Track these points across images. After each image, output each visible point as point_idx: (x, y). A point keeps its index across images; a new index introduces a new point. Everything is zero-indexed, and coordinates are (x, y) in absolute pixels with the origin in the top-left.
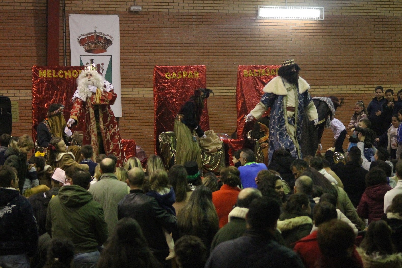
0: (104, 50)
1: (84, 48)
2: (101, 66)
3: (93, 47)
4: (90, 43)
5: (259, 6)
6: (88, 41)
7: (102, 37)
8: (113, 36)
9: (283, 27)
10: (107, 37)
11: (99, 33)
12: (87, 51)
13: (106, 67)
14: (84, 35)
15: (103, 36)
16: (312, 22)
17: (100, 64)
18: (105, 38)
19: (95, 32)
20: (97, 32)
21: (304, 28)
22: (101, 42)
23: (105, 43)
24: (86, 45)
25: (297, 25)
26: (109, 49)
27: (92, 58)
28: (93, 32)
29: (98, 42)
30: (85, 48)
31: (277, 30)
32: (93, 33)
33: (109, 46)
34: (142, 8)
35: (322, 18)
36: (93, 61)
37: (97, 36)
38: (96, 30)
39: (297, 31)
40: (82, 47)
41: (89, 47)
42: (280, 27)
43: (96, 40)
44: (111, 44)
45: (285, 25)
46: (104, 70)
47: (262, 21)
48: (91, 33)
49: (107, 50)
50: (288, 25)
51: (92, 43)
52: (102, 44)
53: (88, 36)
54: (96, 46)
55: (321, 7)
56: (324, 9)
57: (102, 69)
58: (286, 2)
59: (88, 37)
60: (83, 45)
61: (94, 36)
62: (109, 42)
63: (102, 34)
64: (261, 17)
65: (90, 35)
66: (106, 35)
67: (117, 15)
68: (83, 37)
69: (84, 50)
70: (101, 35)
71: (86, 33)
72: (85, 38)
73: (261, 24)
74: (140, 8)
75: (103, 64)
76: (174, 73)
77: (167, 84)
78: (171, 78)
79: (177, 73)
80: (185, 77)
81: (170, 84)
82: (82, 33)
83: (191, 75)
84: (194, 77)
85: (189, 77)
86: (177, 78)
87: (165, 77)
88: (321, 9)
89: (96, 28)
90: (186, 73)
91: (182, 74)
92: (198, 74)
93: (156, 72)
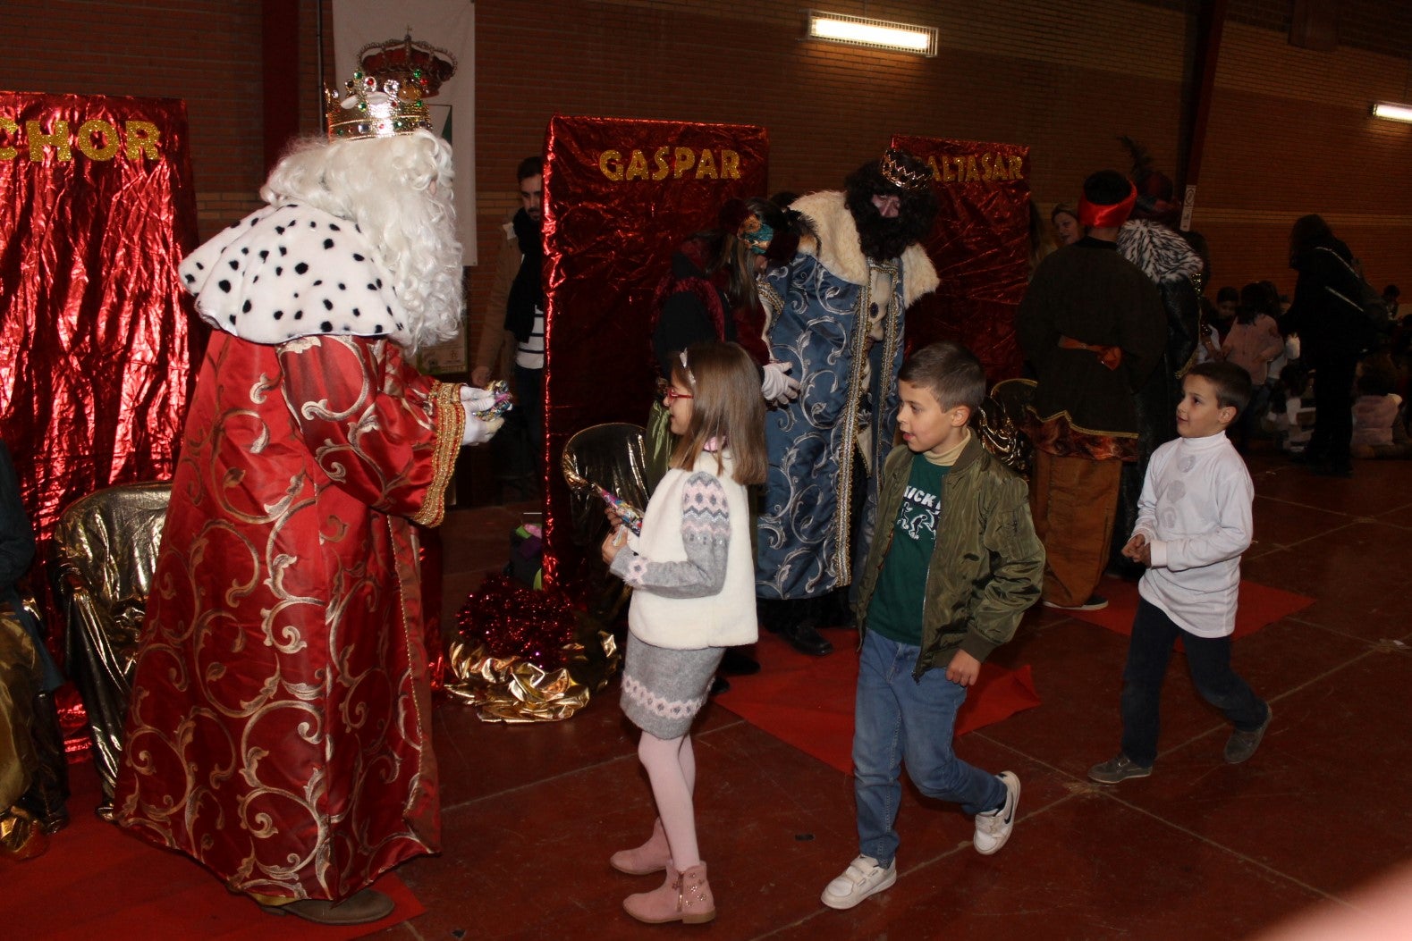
0: (434, 89)
4: (392, 68)
5: (811, 10)
6: (388, 65)
7: (426, 55)
8: (456, 54)
9: (856, 66)
10: (441, 57)
11: (418, 44)
14: (377, 47)
15: (428, 52)
16: (910, 59)
18: (435, 58)
19: (408, 39)
20: (413, 39)
21: (897, 71)
22: (423, 69)
23: (434, 72)
24: (381, 75)
25: (883, 62)
26: (445, 87)
28: (402, 39)
29: (415, 67)
32: (401, 43)
33: (444, 80)
35: (934, 52)
37: (413, 51)
38: (411, 33)
39: (881, 76)
42: (850, 65)
43: (409, 63)
44: (452, 75)
45: (859, 60)
47: (813, 46)
48: (396, 43)
49: (439, 90)
50: (864, 60)
51: (399, 71)
52: (427, 74)
53: (387, 49)
55: (934, 29)
56: (940, 34)
58: (863, 9)
59: (386, 53)
61: (403, 50)
62: (445, 70)
63: (426, 46)
64: (813, 37)
65: (393, 48)
66: (437, 51)
68: (374, 52)
70: (422, 50)
71: (382, 40)
72: (380, 54)
73: (811, 53)
76: (637, 155)
77: (604, 204)
78: (625, 177)
79: (649, 155)
80: (685, 172)
81: (618, 206)
82: (370, 41)
83: (707, 163)
84: (719, 172)
85: (700, 173)
86: (650, 175)
87: (600, 173)
88: (933, 33)
89: (409, 29)
90: (690, 154)
91: (670, 159)
92: (736, 163)
93: (559, 146)
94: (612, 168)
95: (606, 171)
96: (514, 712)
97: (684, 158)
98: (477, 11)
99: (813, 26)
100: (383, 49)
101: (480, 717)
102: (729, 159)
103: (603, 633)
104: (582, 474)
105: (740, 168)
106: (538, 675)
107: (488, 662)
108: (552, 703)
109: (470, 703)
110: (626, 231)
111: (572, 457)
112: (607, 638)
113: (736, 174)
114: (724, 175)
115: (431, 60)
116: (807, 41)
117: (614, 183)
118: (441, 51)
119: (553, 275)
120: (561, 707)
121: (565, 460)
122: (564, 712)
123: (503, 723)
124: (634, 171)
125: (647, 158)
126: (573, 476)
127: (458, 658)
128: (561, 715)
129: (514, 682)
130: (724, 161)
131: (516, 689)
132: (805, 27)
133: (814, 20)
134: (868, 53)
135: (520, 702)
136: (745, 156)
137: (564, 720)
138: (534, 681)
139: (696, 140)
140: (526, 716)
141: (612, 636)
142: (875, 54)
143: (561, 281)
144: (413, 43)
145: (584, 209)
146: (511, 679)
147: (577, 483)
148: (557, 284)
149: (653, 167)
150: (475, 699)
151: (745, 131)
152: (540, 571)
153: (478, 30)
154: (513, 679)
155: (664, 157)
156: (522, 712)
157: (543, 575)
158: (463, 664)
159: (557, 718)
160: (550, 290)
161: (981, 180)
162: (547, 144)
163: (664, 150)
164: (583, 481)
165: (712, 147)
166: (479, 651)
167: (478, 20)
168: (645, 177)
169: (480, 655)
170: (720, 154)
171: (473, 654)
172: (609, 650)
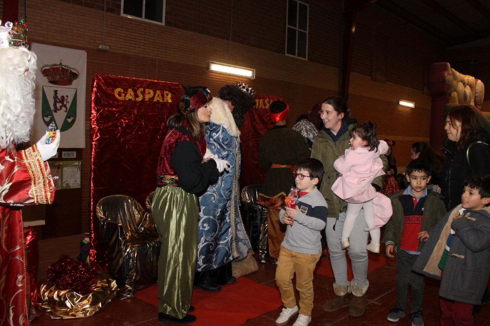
0: (69, 83)
1: (47, 78)
2: (66, 98)
3: (57, 79)
4: (54, 74)
5: (210, 61)
6: (53, 73)
8: (79, 70)
9: (226, 81)
10: (73, 71)
11: (64, 66)
12: (50, 82)
13: (70, 100)
14: (48, 66)
15: (68, 69)
16: (246, 80)
17: (65, 96)
18: (71, 71)
19: (61, 64)
20: (63, 64)
22: (66, 75)
23: (71, 76)
24: (50, 76)
26: (75, 82)
27: (56, 89)
28: (59, 64)
29: (63, 74)
30: (49, 79)
31: (222, 82)
32: (58, 65)
33: (74, 80)
34: (110, 48)
35: (254, 78)
36: (57, 92)
37: (63, 68)
38: (62, 62)
40: (46, 78)
41: (54, 78)
42: (225, 81)
43: (61, 72)
44: (77, 78)
45: (228, 79)
46: (68, 102)
47: (211, 74)
48: (56, 65)
49: (72, 83)
50: (230, 79)
51: (57, 75)
52: (68, 77)
53: (53, 67)
54: (61, 78)
55: (253, 70)
56: (256, 71)
57: (66, 101)
58: (229, 62)
59: (52, 68)
60: (46, 76)
61: (58, 68)
62: (75, 76)
63: (68, 67)
64: (211, 70)
65: (55, 67)
66: (72, 69)
67: (84, 51)
68: (47, 68)
69: (48, 80)
70: (66, 68)
71: (51, 64)
72: (50, 69)
73: (210, 76)
74: (108, 47)
75: (67, 96)
76: (130, 91)
77: (116, 109)
78: (125, 99)
79: (135, 91)
80: (149, 99)
81: (122, 109)
82: (46, 64)
83: (158, 96)
84: (163, 100)
85: (155, 100)
86: (135, 99)
87: (116, 97)
88: (253, 71)
89: (61, 60)
90: (152, 92)
91: (143, 93)
92: (170, 95)
93: (98, 86)
94: (120, 95)
95: (117, 96)
96: (67, 313)
97: (149, 93)
98: (88, 56)
99: (211, 67)
100: (51, 67)
101: (52, 317)
102: (167, 95)
103: (111, 280)
104: (104, 215)
105: (172, 98)
106: (78, 297)
107: (56, 293)
108: (84, 309)
109: (49, 311)
110: (125, 120)
111: (100, 207)
112: (112, 282)
113: (170, 101)
114: (165, 101)
115: (70, 72)
116: (210, 72)
117: (120, 101)
118: (73, 69)
119: (95, 136)
120: (88, 311)
121: (97, 209)
122: (89, 313)
123: (62, 319)
124: (129, 97)
125: (134, 92)
126: (100, 214)
127: (44, 291)
128: (88, 314)
129: (67, 300)
130: (165, 96)
131: (68, 304)
132: (208, 68)
133: (211, 65)
134: (231, 77)
135: (70, 309)
136: (173, 93)
137: (89, 317)
138: (76, 300)
139: (154, 86)
140: (72, 315)
141: (115, 281)
142: (233, 78)
143: (98, 138)
144: (63, 66)
145: (108, 111)
146: (66, 299)
147: (101, 218)
148: (96, 139)
149: (136, 96)
150: (51, 309)
151: (173, 85)
152: (88, 256)
153: (88, 62)
154: (67, 299)
155: (141, 92)
156: (71, 314)
157: (90, 257)
158: (46, 294)
159: (86, 316)
160: (93, 141)
161: (265, 108)
162: (93, 84)
163: (142, 89)
164: (104, 217)
165: (160, 90)
166: (53, 288)
167: (88, 58)
168: (133, 99)
169: (53, 289)
170: (164, 93)
171: (51, 289)
172: (114, 287)
